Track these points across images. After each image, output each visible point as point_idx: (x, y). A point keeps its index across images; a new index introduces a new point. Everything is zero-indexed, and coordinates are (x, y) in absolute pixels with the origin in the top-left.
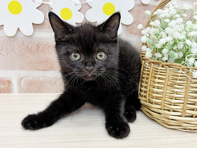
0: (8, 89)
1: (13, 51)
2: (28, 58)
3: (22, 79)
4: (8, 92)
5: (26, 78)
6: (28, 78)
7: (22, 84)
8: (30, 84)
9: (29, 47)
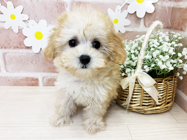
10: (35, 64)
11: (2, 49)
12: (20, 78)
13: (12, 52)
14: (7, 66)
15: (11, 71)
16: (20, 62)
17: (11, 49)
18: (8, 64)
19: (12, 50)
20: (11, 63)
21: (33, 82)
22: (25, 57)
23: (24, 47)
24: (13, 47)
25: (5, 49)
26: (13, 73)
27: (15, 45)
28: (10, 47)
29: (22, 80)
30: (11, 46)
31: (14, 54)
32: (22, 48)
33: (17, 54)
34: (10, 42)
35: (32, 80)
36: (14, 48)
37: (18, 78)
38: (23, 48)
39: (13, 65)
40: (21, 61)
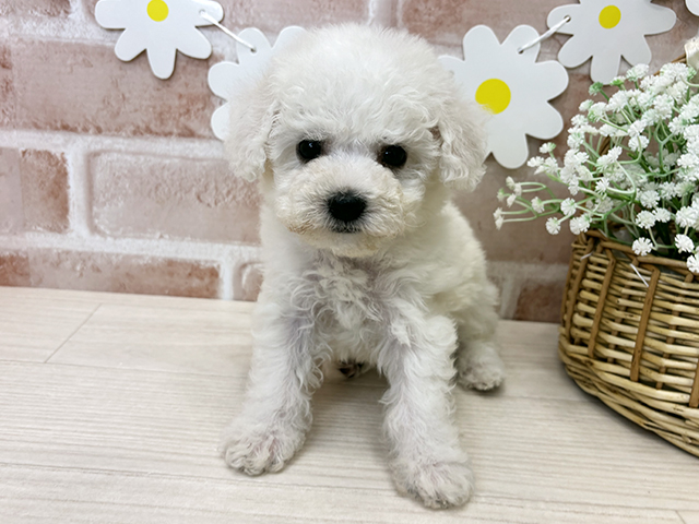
10: (213, 205)
11: (85, 138)
12: (141, 262)
13: (123, 148)
14: (95, 209)
15: (108, 232)
16: (153, 194)
17: (120, 136)
18: (102, 199)
19: (126, 142)
20: (113, 196)
21: (195, 283)
22: (173, 174)
23: (175, 131)
24: (132, 128)
25: (98, 138)
26: (115, 238)
27: (140, 119)
28: (119, 129)
29: (150, 269)
30: (124, 126)
31: (128, 158)
32: (168, 134)
33: (142, 158)
34: (119, 108)
35: (190, 275)
36: (135, 133)
37: (134, 261)
38: (170, 134)
39: (121, 204)
40: (157, 188)
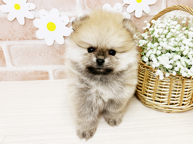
0: (47, 77)
1: (48, 54)
2: (58, 57)
3: (55, 70)
4: (47, 79)
5: (58, 70)
6: (59, 70)
7: (56, 73)
8: (61, 74)
9: (58, 50)
10: (44, 56)
11: (6, 42)
12: (28, 72)
14: (13, 60)
15: (17, 65)
16: (28, 55)
18: (14, 57)
19: (18, 42)
20: (17, 56)
21: (43, 76)
26: (20, 67)
27: (20, 36)
29: (31, 74)
30: (16, 38)
31: (19, 46)
32: (29, 39)
33: (23, 46)
34: (14, 33)
35: (41, 74)
39: (19, 58)
